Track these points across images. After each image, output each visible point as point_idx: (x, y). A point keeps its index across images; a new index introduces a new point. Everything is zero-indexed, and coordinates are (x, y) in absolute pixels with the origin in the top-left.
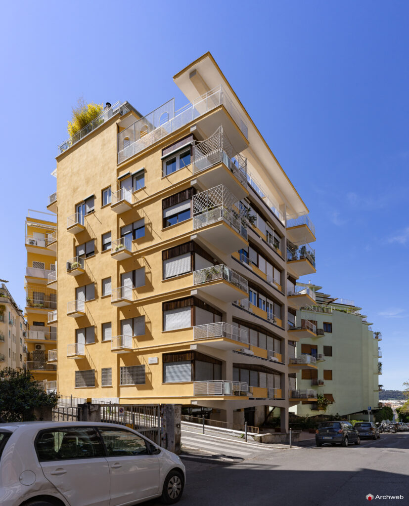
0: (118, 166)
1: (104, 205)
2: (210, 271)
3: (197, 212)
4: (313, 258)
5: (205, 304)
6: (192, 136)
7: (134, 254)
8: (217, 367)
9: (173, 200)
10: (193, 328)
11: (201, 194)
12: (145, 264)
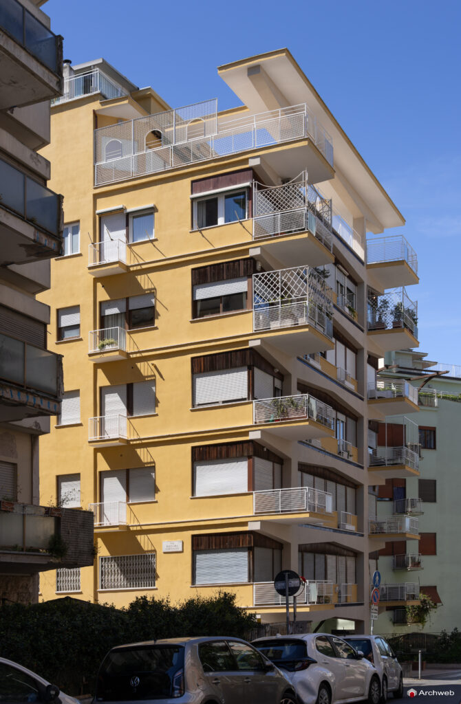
0: (95, 188)
3: (261, 303)
4: (414, 320)
5: (265, 449)
6: (252, 172)
7: (131, 356)
8: (277, 553)
9: (214, 274)
10: (252, 494)
11: (268, 274)
12: (155, 376)
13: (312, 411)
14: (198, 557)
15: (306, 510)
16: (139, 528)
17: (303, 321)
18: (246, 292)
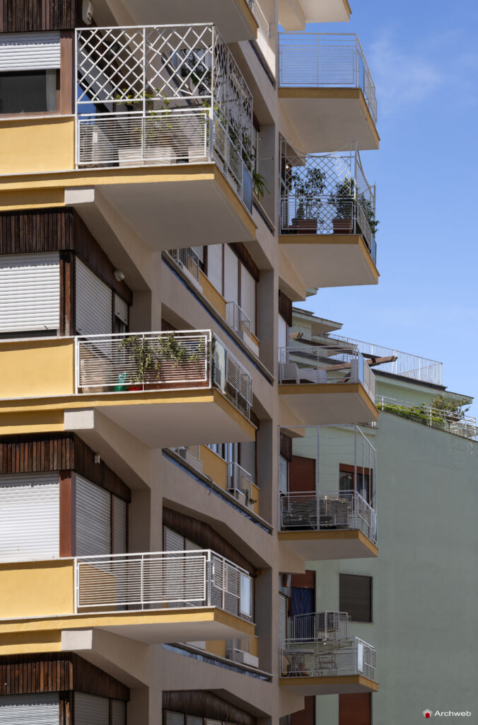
4: (371, 223)
5: (98, 460)
10: (70, 563)
11: (116, 33)
13: (219, 372)
15: (204, 603)
17: (200, 155)
18: (58, 71)
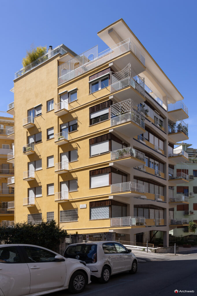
0: (58, 86)
1: (48, 110)
2: (122, 151)
3: (113, 116)
6: (110, 68)
7: (70, 141)
8: (124, 208)
9: (97, 108)
10: (110, 186)
11: (116, 105)
12: (77, 147)
13: (133, 154)
14: (92, 209)
15: (130, 190)
16: (72, 200)
17: (129, 120)
18: (108, 113)
